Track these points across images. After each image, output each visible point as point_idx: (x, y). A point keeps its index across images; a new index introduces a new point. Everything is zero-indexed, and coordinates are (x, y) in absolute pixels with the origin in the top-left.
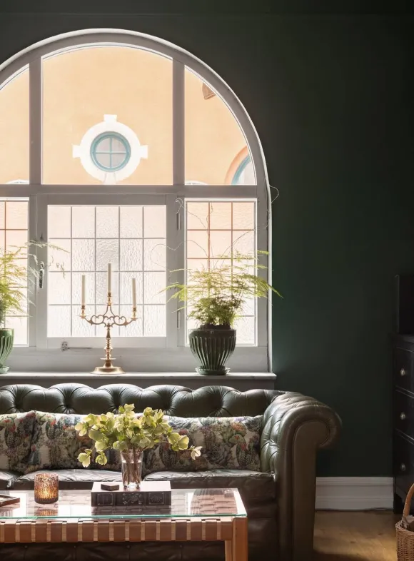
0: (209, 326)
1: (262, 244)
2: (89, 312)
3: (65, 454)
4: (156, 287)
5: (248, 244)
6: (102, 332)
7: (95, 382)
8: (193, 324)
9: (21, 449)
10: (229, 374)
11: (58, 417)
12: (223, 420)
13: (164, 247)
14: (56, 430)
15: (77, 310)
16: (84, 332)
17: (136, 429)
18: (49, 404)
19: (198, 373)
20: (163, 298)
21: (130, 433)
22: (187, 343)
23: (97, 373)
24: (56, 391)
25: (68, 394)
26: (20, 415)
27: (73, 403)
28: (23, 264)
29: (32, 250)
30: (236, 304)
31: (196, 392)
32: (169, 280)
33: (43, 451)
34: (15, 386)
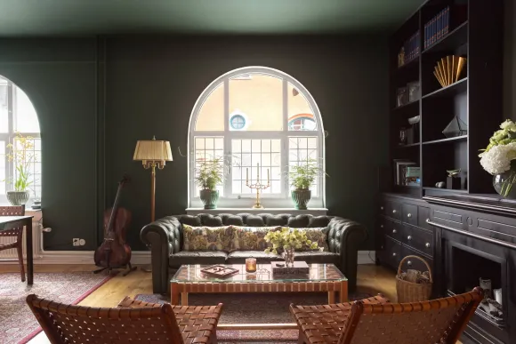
0: (300, 189)
1: (320, 155)
2: (249, 183)
3: (246, 244)
4: (277, 173)
5: (314, 155)
6: (255, 191)
7: (255, 213)
8: (293, 188)
9: (227, 242)
10: (309, 209)
11: (242, 228)
12: (311, 229)
13: (280, 157)
14: (241, 234)
15: (245, 183)
16: (247, 192)
17: (294, 239)
18: (237, 222)
19: (295, 209)
20: (280, 178)
21: (291, 241)
22: (290, 195)
23: (254, 208)
24: (239, 216)
25: (244, 218)
26: (226, 227)
27: (246, 222)
28: (222, 163)
29: (225, 158)
30: (311, 180)
31: (298, 217)
32: (282, 170)
33: (237, 243)
34: (221, 214)
